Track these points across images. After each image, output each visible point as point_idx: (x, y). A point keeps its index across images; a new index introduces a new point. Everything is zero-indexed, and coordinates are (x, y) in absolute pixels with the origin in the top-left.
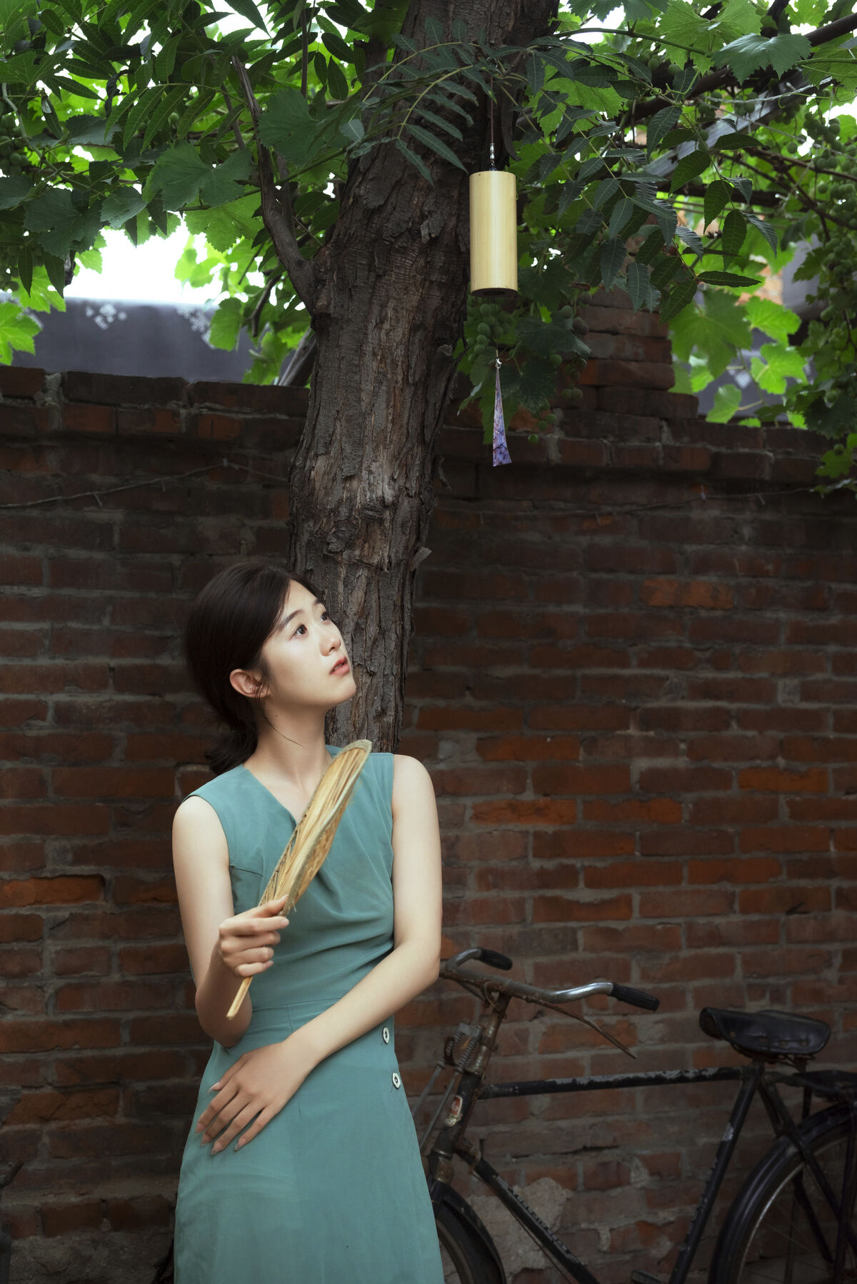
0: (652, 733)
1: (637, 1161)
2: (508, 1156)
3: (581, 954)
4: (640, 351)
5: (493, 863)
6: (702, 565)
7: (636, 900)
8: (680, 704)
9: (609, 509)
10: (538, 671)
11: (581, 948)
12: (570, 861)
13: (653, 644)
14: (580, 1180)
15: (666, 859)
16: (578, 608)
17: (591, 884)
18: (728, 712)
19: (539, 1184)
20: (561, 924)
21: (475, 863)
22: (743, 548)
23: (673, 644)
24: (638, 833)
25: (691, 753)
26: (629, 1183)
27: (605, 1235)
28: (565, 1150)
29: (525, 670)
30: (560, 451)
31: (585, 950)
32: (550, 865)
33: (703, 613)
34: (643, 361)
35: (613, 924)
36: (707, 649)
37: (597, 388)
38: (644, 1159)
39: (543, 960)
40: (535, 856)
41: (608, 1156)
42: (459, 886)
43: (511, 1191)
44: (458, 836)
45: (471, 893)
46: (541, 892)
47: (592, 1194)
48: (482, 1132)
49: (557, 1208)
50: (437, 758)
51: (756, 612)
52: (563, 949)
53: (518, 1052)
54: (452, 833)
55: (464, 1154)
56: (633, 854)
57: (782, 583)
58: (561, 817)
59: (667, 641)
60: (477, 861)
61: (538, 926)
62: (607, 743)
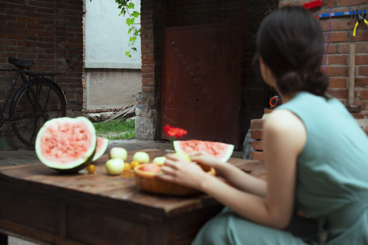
15: (2, 33)
18: (15, 5)
25: (7, 12)
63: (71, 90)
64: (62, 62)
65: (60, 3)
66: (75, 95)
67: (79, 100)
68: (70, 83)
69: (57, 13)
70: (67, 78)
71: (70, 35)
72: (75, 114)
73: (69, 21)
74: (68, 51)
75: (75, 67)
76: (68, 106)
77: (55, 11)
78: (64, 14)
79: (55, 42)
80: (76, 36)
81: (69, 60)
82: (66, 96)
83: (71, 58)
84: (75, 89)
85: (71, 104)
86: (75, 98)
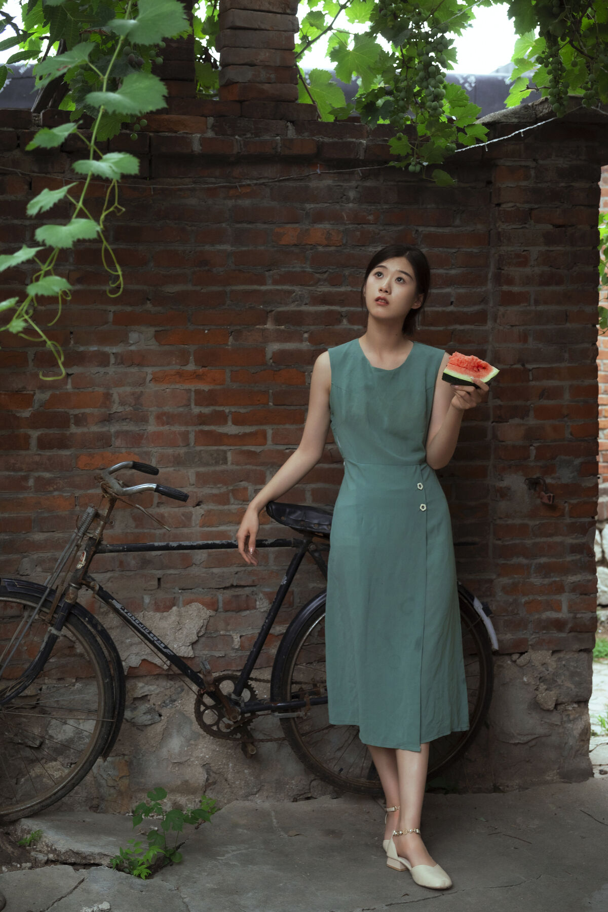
0: (283, 327)
1: (261, 595)
2: (177, 589)
3: (229, 467)
4: (273, 76)
5: (166, 409)
6: (319, 217)
7: (270, 433)
8: (304, 308)
9: (248, 182)
10: (198, 288)
11: (229, 463)
12: (221, 408)
13: (283, 270)
14: (221, 605)
15: (292, 408)
16: (227, 247)
17: (236, 422)
18: (340, 313)
19: (190, 606)
20: (215, 448)
21: (154, 409)
22: (351, 205)
23: (298, 269)
24: (271, 391)
25: (310, 340)
26: (255, 608)
27: (237, 640)
28: (218, 587)
29: (189, 287)
30: (201, 145)
31: (232, 464)
32: (206, 410)
33: (320, 249)
34: (275, 83)
35: (253, 448)
36: (325, 272)
37: (241, 102)
38: (266, 594)
39: (202, 469)
40: (196, 405)
41: (247, 591)
42: (143, 423)
43: (124, 610)
44: (142, 392)
45: (152, 427)
46: (201, 427)
47: (229, 614)
48: (159, 573)
49: (202, 621)
50: (129, 343)
51: (361, 248)
52: (217, 463)
53: (184, 526)
54: (138, 390)
55: (88, 586)
56: (268, 404)
57: (381, 228)
58: (214, 380)
59: (294, 267)
60: (156, 408)
61: (199, 448)
62: (249, 334)
63: (547, 581)
64: (509, 489)
65: (505, 288)
66: (565, 599)
67: (579, 616)
68: (543, 560)
69: (495, 321)
70: (529, 542)
71: (544, 393)
72: (564, 665)
73: (540, 346)
74: (537, 448)
75: (566, 502)
76: (533, 637)
77: (489, 317)
78: (519, 326)
79: (492, 420)
80: (567, 396)
81: (538, 478)
82: (526, 603)
83: (549, 470)
84: (564, 578)
85: (544, 632)
86: (565, 608)
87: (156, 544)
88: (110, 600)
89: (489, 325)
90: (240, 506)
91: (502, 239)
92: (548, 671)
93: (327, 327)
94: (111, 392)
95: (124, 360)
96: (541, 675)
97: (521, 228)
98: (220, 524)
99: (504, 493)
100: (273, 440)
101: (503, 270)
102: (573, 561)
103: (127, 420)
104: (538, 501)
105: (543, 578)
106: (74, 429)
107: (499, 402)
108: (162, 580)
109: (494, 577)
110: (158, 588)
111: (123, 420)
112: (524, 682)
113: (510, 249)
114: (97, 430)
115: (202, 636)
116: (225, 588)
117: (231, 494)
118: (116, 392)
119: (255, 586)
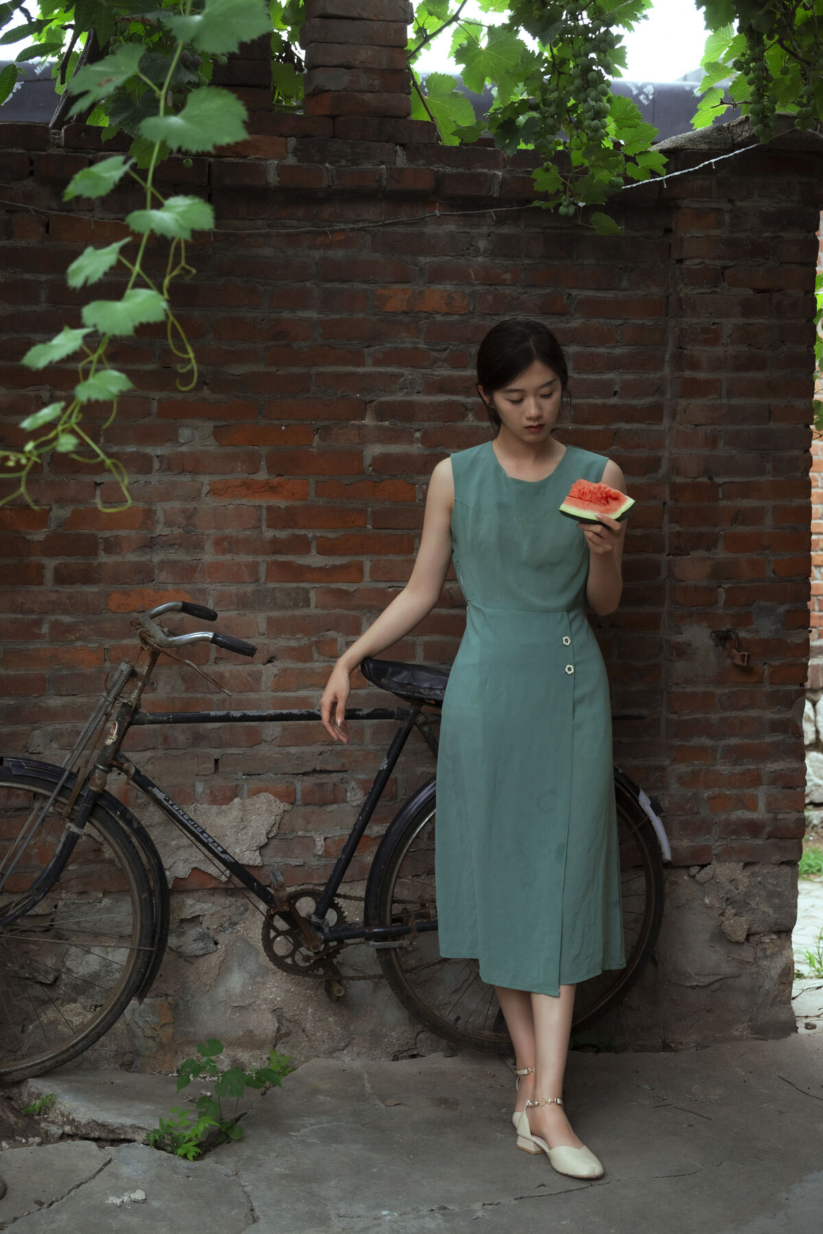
0: (387, 423)
1: (353, 784)
2: (240, 774)
3: (312, 610)
4: (377, 82)
5: (228, 532)
6: (437, 275)
7: (367, 566)
8: (415, 398)
9: (342, 226)
10: (273, 369)
11: (312, 606)
12: (302, 532)
13: (388, 345)
14: (299, 796)
15: (398, 532)
16: (313, 315)
17: (322, 552)
18: (464, 405)
19: (258, 797)
20: (294, 585)
21: (212, 532)
22: (480, 259)
23: (408, 345)
24: (370, 509)
25: (423, 441)
26: (345, 801)
27: (320, 843)
28: (294, 772)
29: (260, 368)
30: (279, 175)
31: (316, 607)
32: (283, 534)
33: (439, 318)
34: (379, 91)
35: (344, 586)
36: (445, 349)
37: (333, 117)
38: (360, 782)
39: (276, 614)
40: (268, 526)
41: (335, 777)
42: (197, 550)
43: (168, 801)
44: (195, 508)
45: (209, 556)
46: (274, 557)
47: (310, 808)
48: (216, 753)
49: (273, 817)
50: (179, 442)
51: (493, 317)
52: (296, 606)
53: (251, 690)
54: (190, 505)
55: (121, 769)
56: (366, 527)
57: (521, 291)
58: (293, 494)
59: (402, 342)
60: (214, 530)
61: (271, 585)
62: (341, 432)
63: (738, 769)
64: (689, 644)
65: (688, 374)
66: (762, 794)
67: (780, 816)
68: (733, 741)
69: (674, 418)
70: (714, 717)
71: (739, 517)
72: (760, 883)
73: (734, 452)
74: (728, 591)
75: (765, 664)
76: (718, 844)
77: (665, 412)
78: (705, 425)
79: (667, 551)
80: (769, 521)
81: (728, 631)
82: (709, 798)
83: (744, 620)
84: (761, 766)
85: (734, 837)
86: (762, 805)
87: (213, 713)
88: (150, 788)
89: (666, 423)
90: (326, 664)
91: (684, 307)
92: (738, 889)
93: (446, 424)
94: (154, 508)
95: (172, 465)
96: (729, 896)
97: (711, 293)
98: (298, 688)
99: (682, 651)
100: (371, 576)
101: (685, 349)
102: (773, 742)
103: (176, 546)
104: (728, 662)
105: (732, 765)
106: (103, 558)
107: (677, 528)
108: (220, 762)
109: (667, 763)
110: (215, 772)
111: (170, 545)
112: (706, 904)
113: (695, 320)
114: (134, 560)
115: (273, 838)
116: (304, 774)
117: (314, 648)
118: (160, 509)
119: (345, 771)
